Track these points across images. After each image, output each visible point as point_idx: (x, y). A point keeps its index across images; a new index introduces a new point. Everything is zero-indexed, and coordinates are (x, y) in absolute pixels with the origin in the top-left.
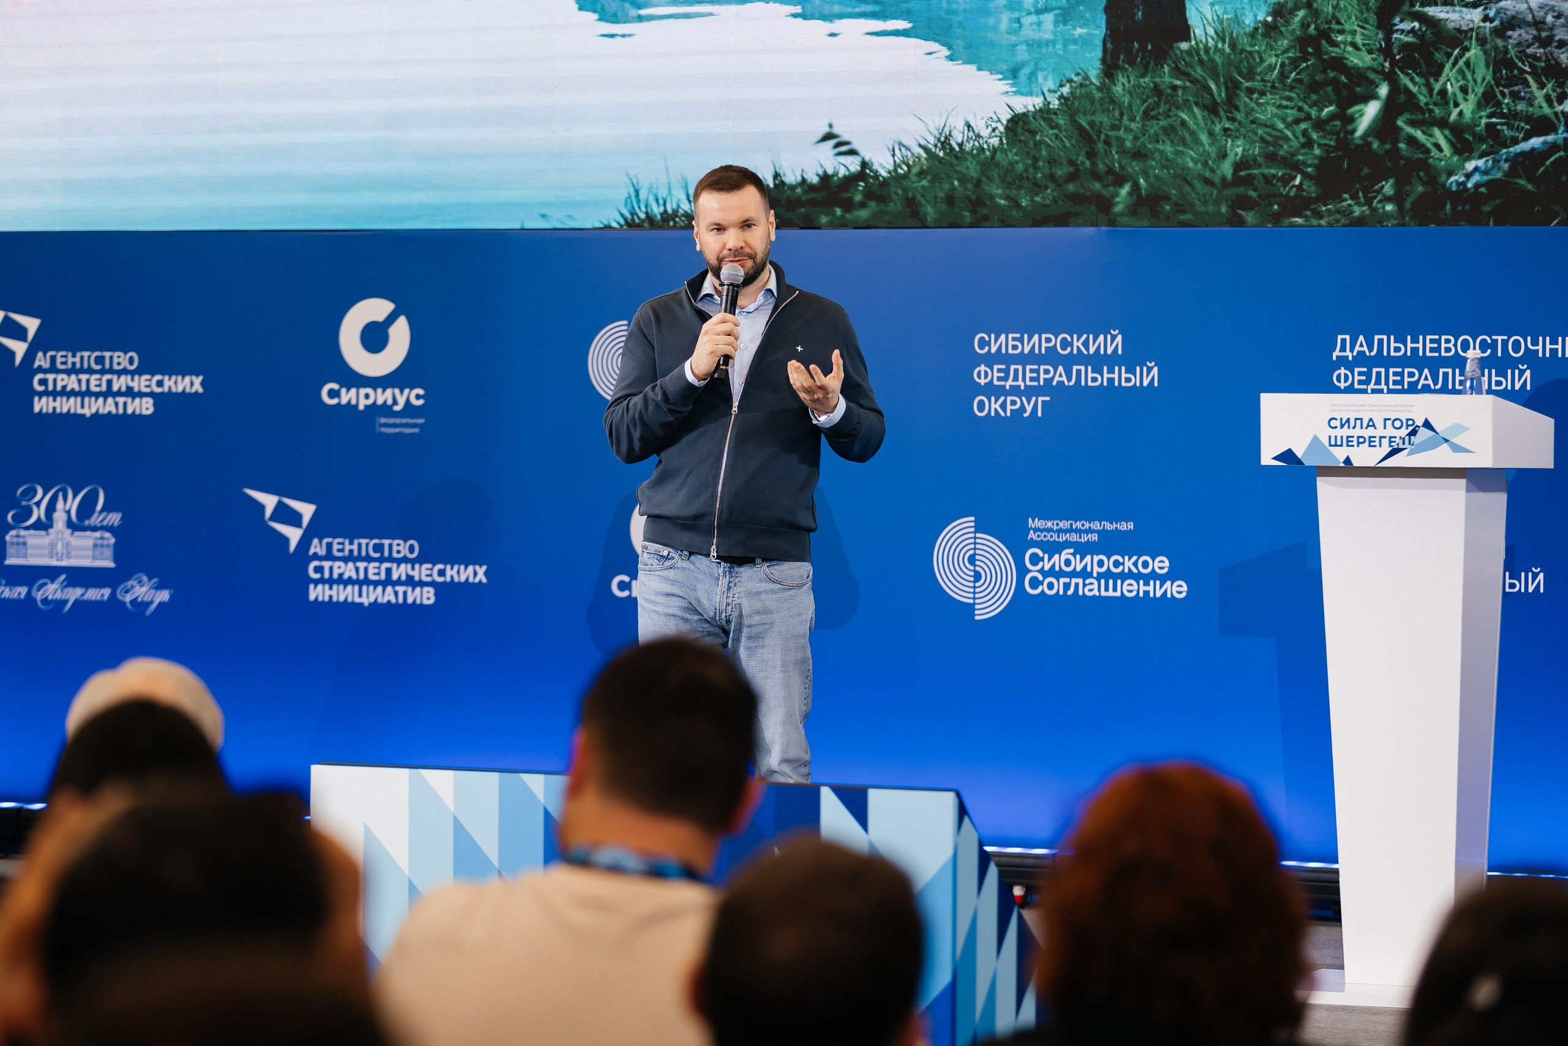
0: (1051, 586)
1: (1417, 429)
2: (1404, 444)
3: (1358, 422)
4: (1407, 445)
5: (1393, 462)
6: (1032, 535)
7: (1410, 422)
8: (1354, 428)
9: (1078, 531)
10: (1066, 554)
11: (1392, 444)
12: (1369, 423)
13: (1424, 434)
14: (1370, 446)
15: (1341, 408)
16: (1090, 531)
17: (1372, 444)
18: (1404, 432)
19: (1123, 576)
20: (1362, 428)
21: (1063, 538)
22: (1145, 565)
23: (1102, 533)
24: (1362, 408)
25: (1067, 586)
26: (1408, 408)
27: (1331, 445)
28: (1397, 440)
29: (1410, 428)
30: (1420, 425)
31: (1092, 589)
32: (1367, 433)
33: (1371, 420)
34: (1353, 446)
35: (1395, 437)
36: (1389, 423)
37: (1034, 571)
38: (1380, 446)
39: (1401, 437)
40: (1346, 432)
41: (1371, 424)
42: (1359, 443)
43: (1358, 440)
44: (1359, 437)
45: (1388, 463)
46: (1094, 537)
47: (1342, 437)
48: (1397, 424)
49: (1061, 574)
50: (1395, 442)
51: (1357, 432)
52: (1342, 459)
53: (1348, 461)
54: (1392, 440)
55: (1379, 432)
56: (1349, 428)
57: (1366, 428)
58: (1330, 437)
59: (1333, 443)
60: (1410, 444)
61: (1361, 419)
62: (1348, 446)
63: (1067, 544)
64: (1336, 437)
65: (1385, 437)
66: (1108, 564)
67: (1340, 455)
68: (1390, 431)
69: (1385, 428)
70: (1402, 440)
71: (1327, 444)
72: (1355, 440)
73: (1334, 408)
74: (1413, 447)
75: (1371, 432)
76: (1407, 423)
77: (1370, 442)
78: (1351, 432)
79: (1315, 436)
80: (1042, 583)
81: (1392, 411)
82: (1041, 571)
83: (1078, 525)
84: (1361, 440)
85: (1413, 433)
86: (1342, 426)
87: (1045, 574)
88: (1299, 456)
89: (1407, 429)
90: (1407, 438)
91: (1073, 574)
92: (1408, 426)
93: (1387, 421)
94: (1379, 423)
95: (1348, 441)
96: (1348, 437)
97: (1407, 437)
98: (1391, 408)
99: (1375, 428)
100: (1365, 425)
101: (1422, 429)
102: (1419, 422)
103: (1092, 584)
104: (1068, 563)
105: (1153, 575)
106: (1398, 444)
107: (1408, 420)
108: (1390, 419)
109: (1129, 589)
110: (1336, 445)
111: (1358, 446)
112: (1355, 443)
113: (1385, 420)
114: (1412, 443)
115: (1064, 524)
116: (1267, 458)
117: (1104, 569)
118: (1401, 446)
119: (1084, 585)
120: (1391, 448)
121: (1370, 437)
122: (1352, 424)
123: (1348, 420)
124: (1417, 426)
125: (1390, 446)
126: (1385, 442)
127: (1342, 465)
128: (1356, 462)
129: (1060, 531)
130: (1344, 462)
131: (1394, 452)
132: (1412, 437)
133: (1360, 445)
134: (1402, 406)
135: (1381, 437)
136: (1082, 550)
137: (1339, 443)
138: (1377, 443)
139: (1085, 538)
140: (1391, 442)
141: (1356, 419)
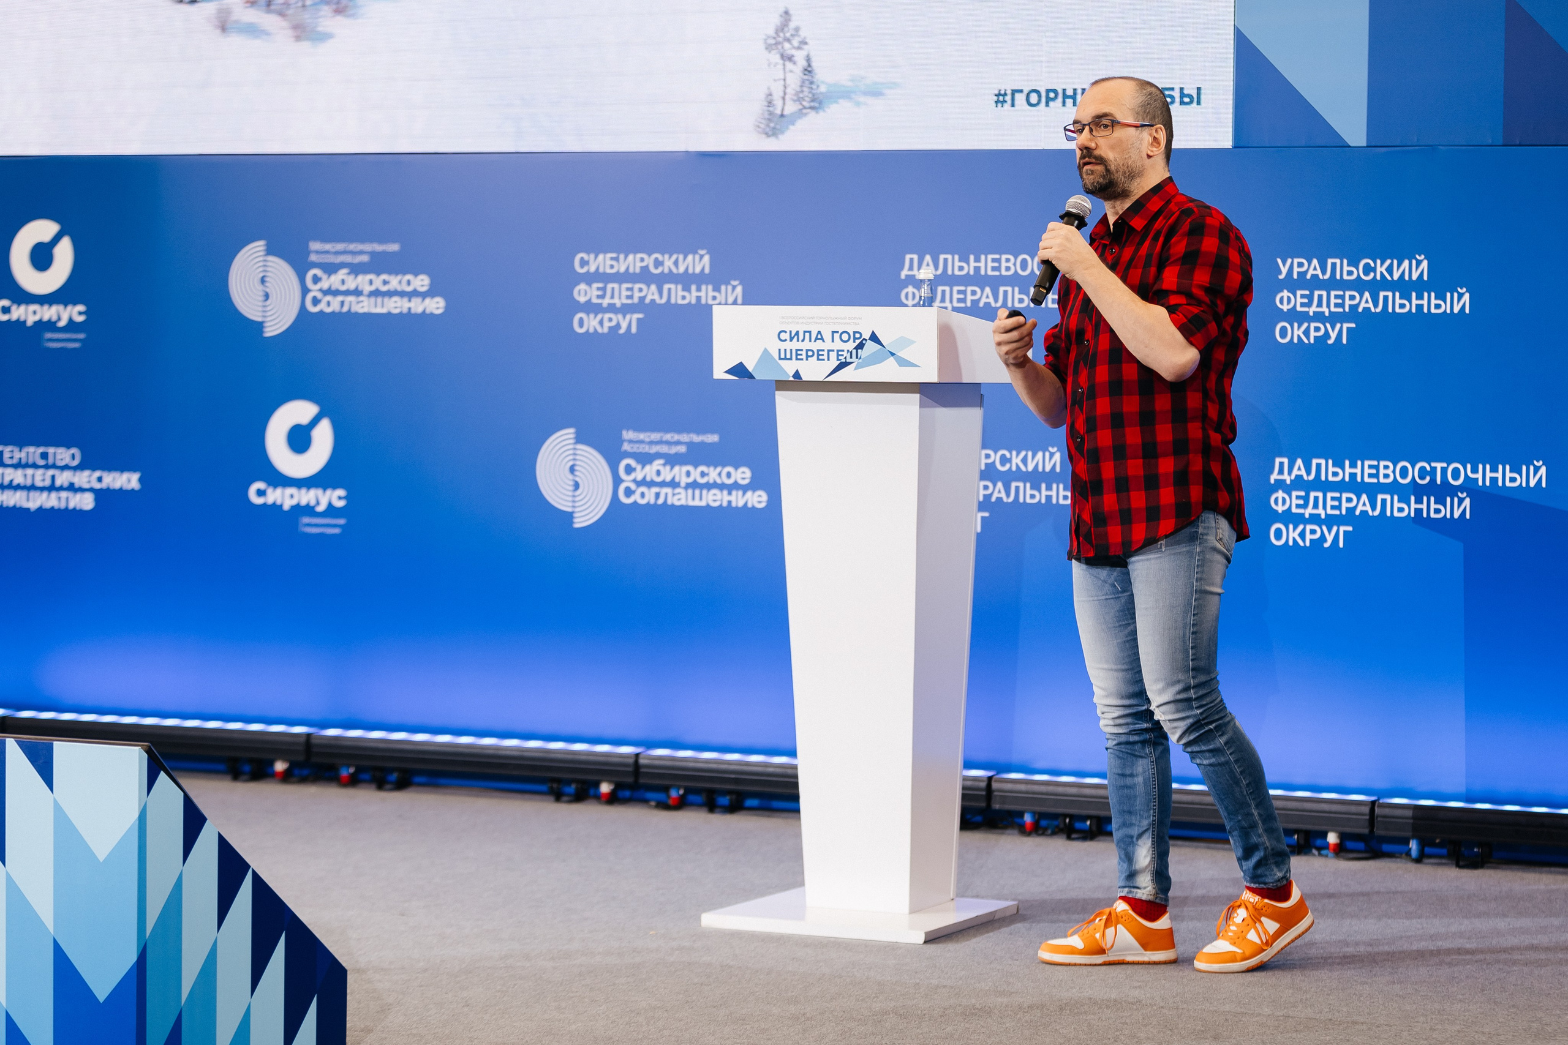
0: (643, 495)
1: (864, 342)
2: (851, 357)
3: (807, 335)
4: (854, 359)
5: (841, 376)
6: (626, 447)
7: (857, 335)
8: (803, 341)
9: (668, 443)
10: (658, 464)
11: (840, 358)
12: (817, 336)
13: (870, 347)
14: (818, 359)
15: (790, 320)
16: (678, 443)
17: (820, 357)
18: (851, 345)
19: (709, 486)
20: (810, 341)
21: (654, 449)
22: (729, 475)
23: (690, 445)
24: (811, 320)
25: (657, 495)
26: (856, 321)
27: (780, 359)
28: (845, 353)
29: (858, 341)
30: (867, 338)
31: (681, 498)
32: (816, 346)
33: (819, 333)
34: (802, 359)
35: (843, 351)
36: (837, 336)
37: (628, 481)
38: (828, 360)
39: (848, 351)
40: (795, 345)
41: (820, 337)
42: (808, 357)
43: (807, 353)
44: (807, 351)
45: (835, 378)
46: (682, 449)
47: (791, 350)
48: (845, 337)
49: (651, 484)
50: (843, 355)
51: (806, 345)
52: (792, 373)
53: (797, 375)
54: (840, 353)
55: (827, 345)
56: (798, 341)
57: (815, 341)
58: (780, 350)
59: (783, 356)
60: (857, 358)
61: (810, 332)
62: (797, 359)
63: (658, 456)
64: (785, 350)
65: (833, 351)
66: (695, 475)
67: (789, 368)
68: (838, 345)
69: (833, 341)
70: (849, 353)
71: (777, 358)
72: (804, 353)
73: (784, 320)
74: (860, 360)
75: (819, 345)
76: (854, 336)
77: (819, 355)
78: (800, 345)
79: (765, 349)
80: (634, 492)
81: (839, 323)
82: (634, 481)
83: (668, 437)
84: (810, 353)
85: (860, 346)
86: (791, 339)
87: (639, 484)
88: (750, 370)
89: (854, 342)
90: (854, 352)
91: (663, 484)
92: (855, 339)
93: (835, 334)
94: (827, 336)
95: (797, 355)
96: (797, 350)
97: (855, 350)
98: (840, 321)
99: (824, 341)
100: (813, 338)
101: (868, 341)
102: (867, 335)
103: (679, 493)
104: (658, 473)
105: (736, 486)
106: (845, 358)
107: (855, 333)
108: (838, 332)
109: (714, 498)
110: (785, 359)
111: (807, 359)
112: (804, 357)
113: (833, 332)
114: (859, 357)
115: (655, 436)
116: (719, 372)
117: (690, 480)
118: (849, 360)
119: (674, 495)
120: (839, 362)
121: (818, 351)
122: (801, 337)
123: (797, 333)
124: (864, 339)
125: (838, 360)
126: (833, 355)
127: (792, 379)
128: (805, 377)
129: (651, 443)
130: (793, 376)
131: (842, 365)
132: (859, 351)
133: (809, 358)
134: (850, 319)
135: (829, 351)
136: (672, 461)
137: (788, 356)
138: (825, 357)
139: (674, 450)
140: (838, 355)
141: (805, 332)
